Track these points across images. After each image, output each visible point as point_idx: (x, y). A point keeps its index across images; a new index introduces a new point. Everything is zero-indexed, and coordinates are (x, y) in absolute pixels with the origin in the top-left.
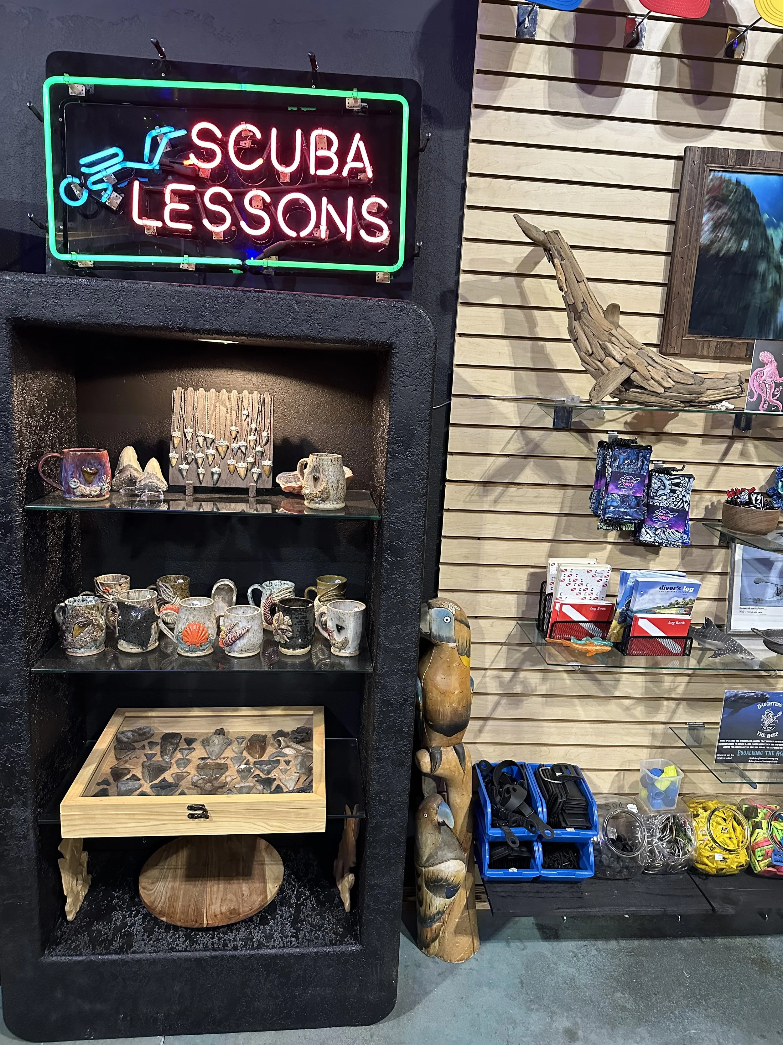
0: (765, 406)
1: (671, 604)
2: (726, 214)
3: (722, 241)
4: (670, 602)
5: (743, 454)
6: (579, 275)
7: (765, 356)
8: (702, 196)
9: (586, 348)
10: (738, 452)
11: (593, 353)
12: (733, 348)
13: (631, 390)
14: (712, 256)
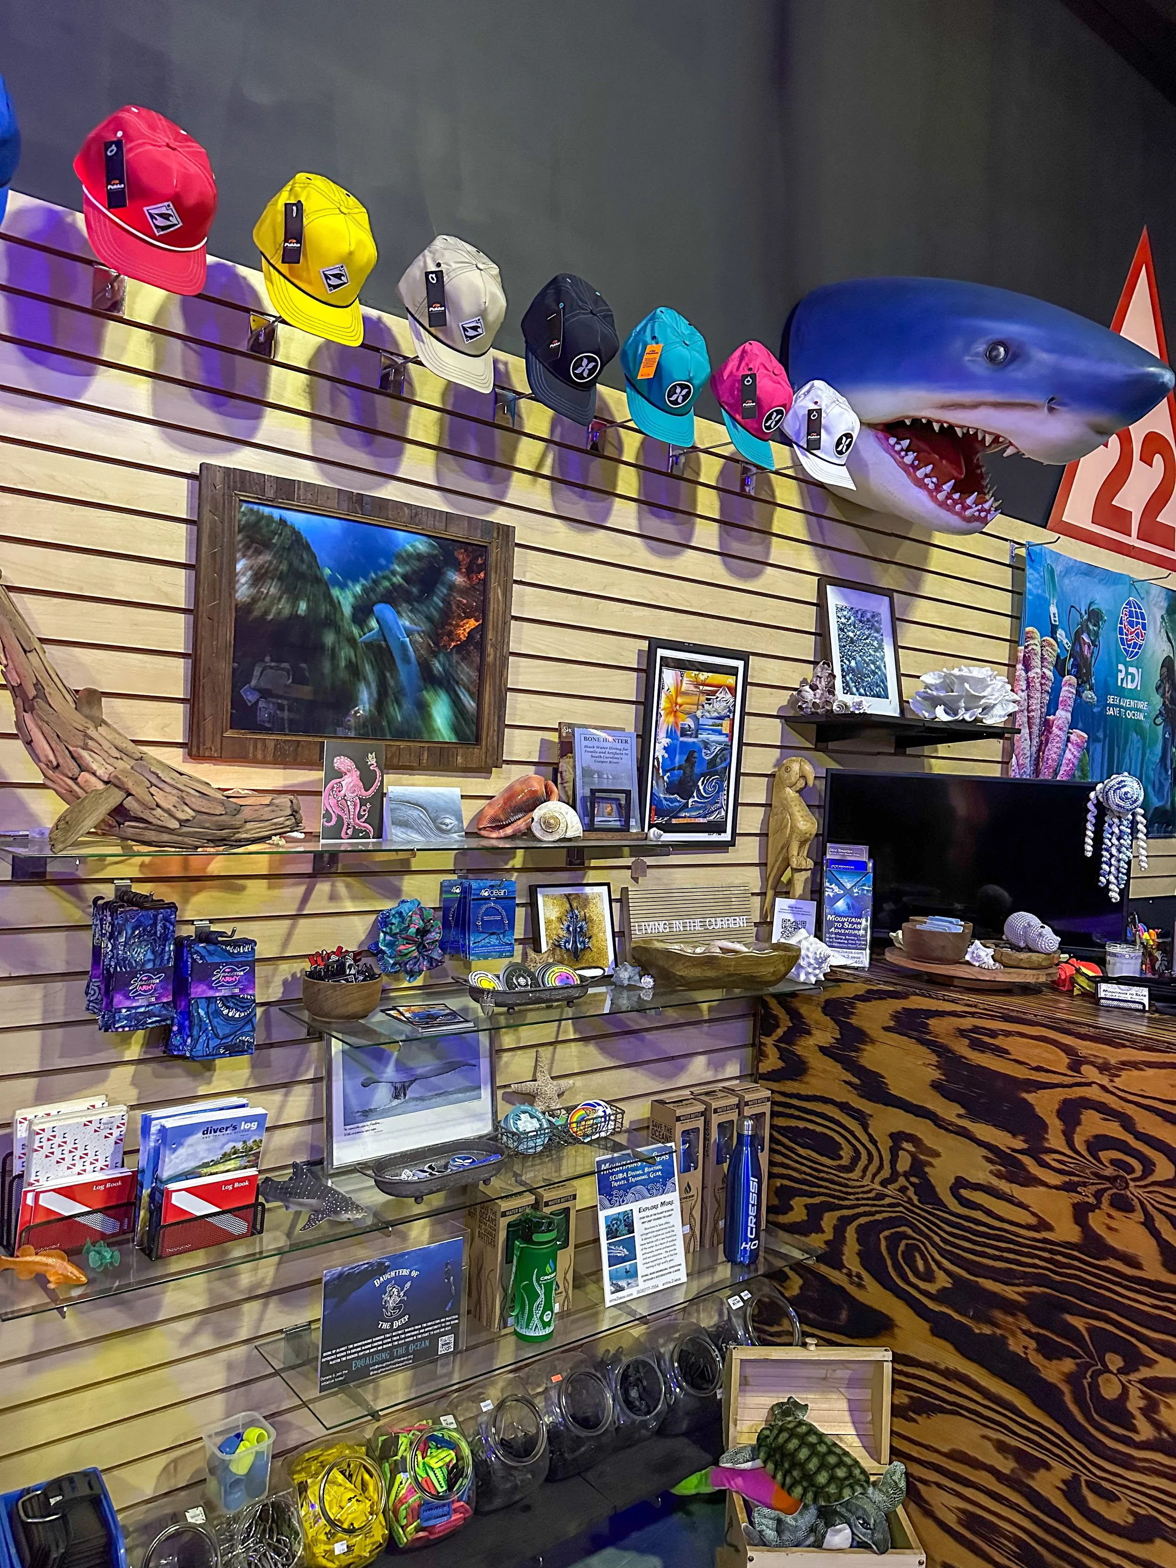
0: (350, 832)
1: (224, 1155)
2: (271, 562)
3: (268, 599)
4: (223, 1152)
5: (333, 897)
6: (25, 641)
7: (342, 763)
8: (232, 536)
9: (47, 756)
10: (326, 897)
11: (58, 765)
12: (300, 749)
13: (127, 823)
14: (256, 619)
